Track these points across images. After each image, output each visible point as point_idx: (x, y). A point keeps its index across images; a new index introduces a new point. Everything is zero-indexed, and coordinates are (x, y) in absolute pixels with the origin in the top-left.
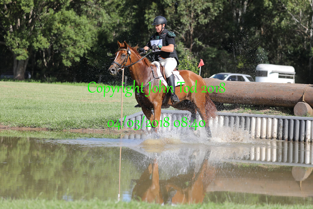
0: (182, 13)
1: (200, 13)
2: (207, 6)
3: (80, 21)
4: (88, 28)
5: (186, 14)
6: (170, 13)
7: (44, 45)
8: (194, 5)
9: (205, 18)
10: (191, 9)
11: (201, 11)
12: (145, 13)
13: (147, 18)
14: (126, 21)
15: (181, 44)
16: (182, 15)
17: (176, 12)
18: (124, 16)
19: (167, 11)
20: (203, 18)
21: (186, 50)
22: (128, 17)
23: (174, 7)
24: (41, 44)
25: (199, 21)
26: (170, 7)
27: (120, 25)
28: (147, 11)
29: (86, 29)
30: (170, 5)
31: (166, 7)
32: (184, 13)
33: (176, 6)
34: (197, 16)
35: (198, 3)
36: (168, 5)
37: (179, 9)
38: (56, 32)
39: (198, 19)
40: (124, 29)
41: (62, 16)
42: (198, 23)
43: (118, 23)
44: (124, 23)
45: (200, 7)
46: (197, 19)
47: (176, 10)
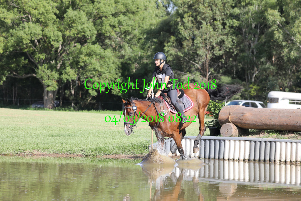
0: (199, 45)
1: (215, 46)
2: (221, 39)
3: (104, 54)
4: (112, 61)
5: (203, 47)
6: (187, 46)
7: (72, 77)
8: (210, 38)
9: (220, 50)
10: (207, 41)
11: (216, 44)
12: (164, 46)
13: (166, 51)
14: (146, 54)
15: (198, 73)
16: (198, 47)
17: (193, 45)
18: (145, 49)
19: (185, 43)
20: (218, 49)
21: (203, 79)
22: (148, 50)
23: (191, 41)
24: (69, 76)
25: (214, 52)
26: (187, 40)
27: (141, 58)
28: (166, 44)
29: (110, 61)
30: (188, 38)
31: (184, 40)
32: (201, 45)
33: (193, 40)
34: (213, 48)
35: (213, 36)
36: (186, 38)
37: (195, 41)
38: (83, 64)
39: (214, 51)
40: (145, 61)
41: (88, 49)
42: (213, 55)
43: (139, 55)
44: (145, 56)
45: (216, 39)
46: (212, 51)
47: (193, 42)
